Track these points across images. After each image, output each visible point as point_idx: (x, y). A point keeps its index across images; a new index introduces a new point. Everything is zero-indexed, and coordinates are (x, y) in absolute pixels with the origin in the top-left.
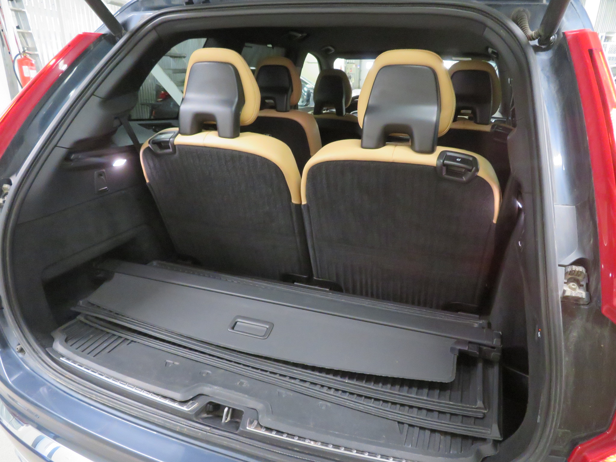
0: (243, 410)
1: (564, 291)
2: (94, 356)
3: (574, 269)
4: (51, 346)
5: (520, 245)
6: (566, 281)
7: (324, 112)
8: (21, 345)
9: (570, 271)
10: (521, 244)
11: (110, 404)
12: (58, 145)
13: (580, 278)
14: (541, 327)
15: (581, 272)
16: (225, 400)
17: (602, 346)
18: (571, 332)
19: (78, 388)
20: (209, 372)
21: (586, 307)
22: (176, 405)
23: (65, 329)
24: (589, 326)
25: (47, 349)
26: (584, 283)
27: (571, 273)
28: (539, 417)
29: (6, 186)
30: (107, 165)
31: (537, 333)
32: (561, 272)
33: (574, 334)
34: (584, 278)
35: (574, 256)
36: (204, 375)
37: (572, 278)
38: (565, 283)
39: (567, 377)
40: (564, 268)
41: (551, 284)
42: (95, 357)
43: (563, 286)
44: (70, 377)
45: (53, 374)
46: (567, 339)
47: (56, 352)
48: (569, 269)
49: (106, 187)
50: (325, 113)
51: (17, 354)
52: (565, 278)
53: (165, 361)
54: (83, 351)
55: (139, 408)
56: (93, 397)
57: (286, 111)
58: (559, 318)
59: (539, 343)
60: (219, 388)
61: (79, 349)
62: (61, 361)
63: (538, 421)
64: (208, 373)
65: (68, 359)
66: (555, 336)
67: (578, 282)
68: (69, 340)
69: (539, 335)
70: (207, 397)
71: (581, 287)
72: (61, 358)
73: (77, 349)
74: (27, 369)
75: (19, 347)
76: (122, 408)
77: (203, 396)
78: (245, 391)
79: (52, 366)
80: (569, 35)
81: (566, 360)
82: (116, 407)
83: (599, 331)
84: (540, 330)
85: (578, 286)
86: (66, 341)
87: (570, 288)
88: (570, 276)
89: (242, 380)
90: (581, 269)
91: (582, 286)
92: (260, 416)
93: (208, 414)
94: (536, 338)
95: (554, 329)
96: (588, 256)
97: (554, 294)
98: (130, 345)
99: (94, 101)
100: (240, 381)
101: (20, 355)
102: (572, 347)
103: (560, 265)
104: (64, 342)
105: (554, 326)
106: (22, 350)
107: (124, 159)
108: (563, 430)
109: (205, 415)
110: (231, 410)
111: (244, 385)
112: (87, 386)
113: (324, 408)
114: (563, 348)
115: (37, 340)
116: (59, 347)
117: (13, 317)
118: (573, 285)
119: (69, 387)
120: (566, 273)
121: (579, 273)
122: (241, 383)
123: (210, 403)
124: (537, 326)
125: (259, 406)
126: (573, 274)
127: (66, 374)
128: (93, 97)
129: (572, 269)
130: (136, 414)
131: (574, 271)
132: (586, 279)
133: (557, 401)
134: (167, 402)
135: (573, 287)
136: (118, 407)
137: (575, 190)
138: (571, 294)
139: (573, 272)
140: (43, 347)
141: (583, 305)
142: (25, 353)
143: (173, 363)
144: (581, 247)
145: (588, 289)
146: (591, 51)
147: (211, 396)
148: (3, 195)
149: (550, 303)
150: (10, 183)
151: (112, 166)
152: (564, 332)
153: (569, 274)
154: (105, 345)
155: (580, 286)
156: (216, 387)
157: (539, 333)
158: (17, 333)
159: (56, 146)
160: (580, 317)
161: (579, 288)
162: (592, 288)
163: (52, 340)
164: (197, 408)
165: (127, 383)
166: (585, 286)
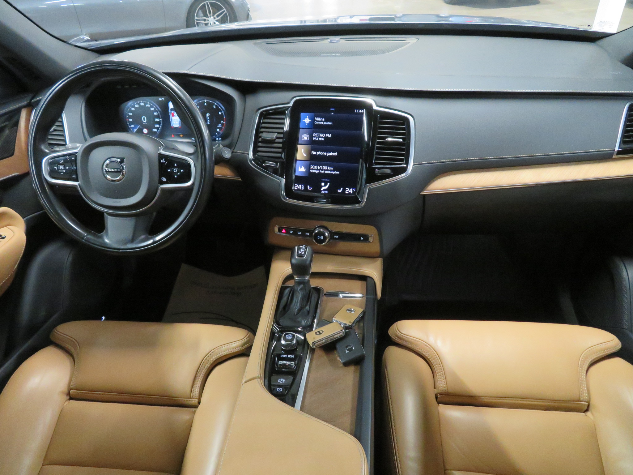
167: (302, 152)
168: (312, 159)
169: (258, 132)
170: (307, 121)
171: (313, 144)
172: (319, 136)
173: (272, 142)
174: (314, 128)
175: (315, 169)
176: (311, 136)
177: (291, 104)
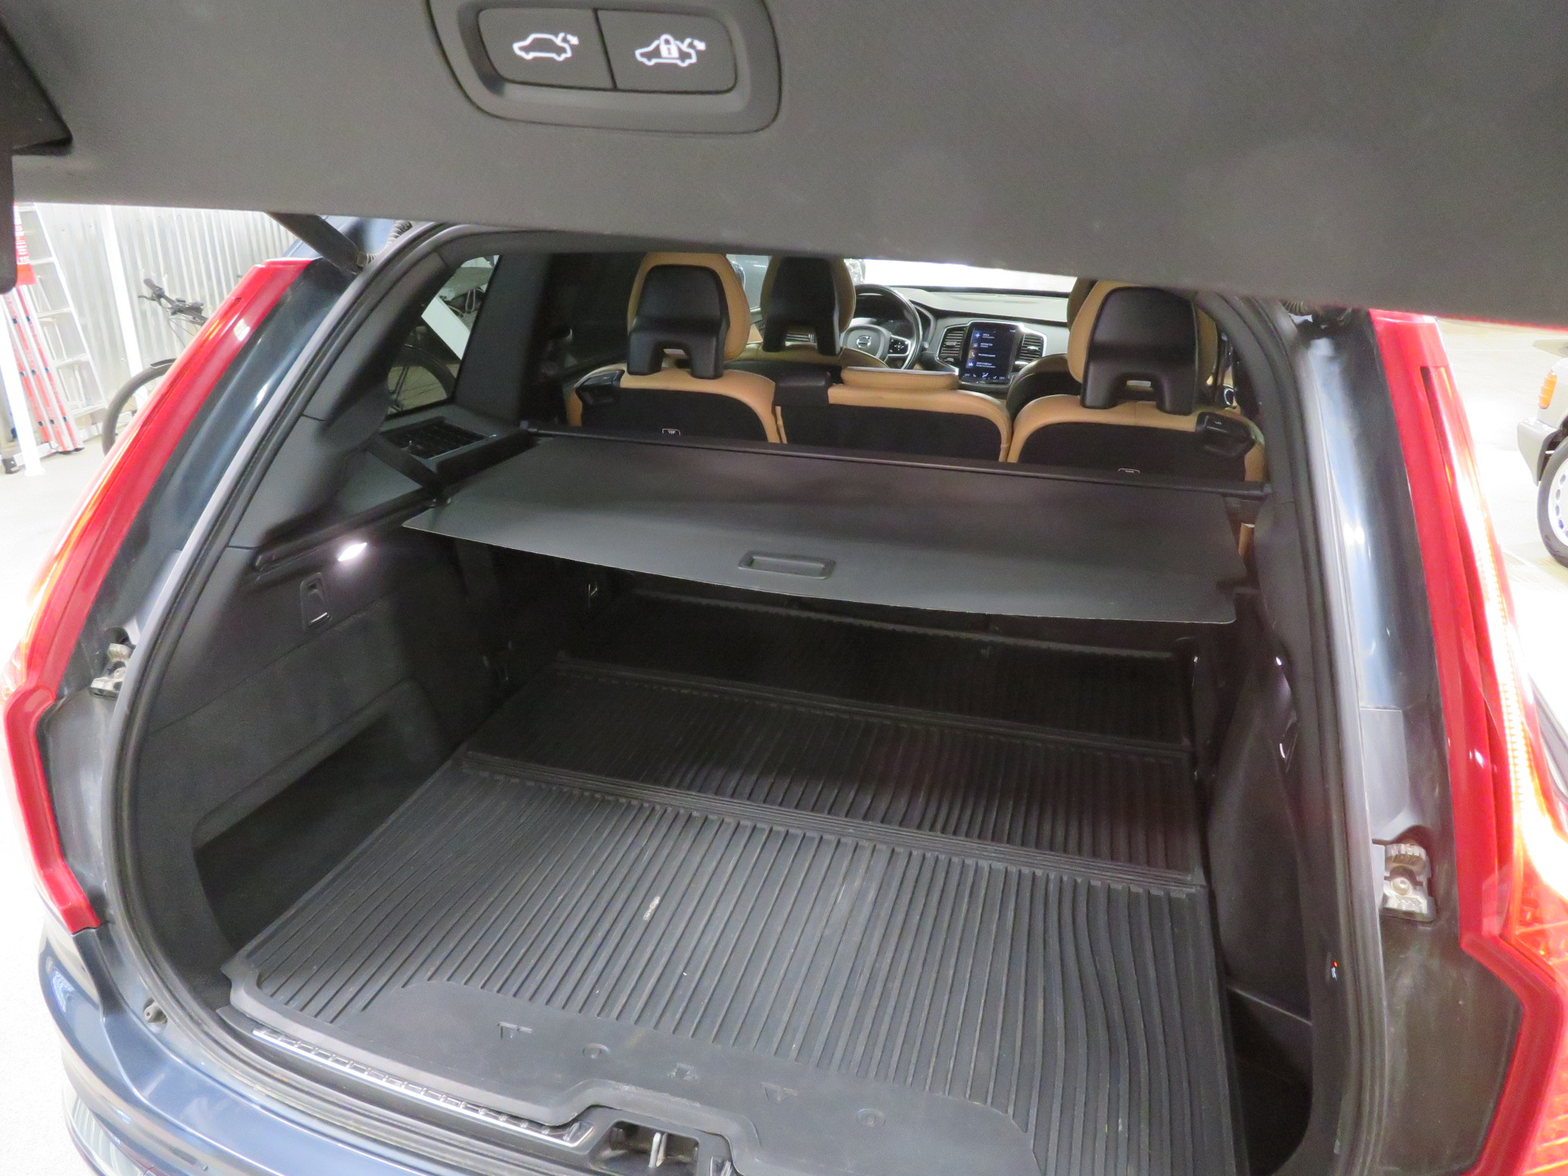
0: (697, 1139)
1: (1385, 899)
2: (332, 1022)
3: (1403, 852)
4: (227, 1002)
5: (1284, 756)
6: (1388, 875)
7: (788, 344)
8: (155, 1004)
9: (1397, 856)
10: (1285, 753)
11: (390, 1140)
12: (230, 544)
13: (1414, 868)
14: (1337, 957)
15: (1419, 858)
16: (651, 1116)
17: (1461, 1003)
18: (1399, 975)
19: (310, 1105)
20: (605, 1048)
21: (1428, 929)
22: (544, 1136)
23: (250, 955)
24: (1435, 964)
25: (218, 1011)
26: (1422, 879)
27: (1399, 858)
28: (1337, 1143)
29: (116, 648)
30: (327, 562)
31: (1328, 971)
32: (1377, 854)
33: (1406, 982)
34: (1424, 867)
35: (1404, 821)
36: (593, 1056)
37: (1401, 869)
38: (1386, 878)
39: (1393, 1068)
40: (1383, 847)
41: (1360, 885)
42: (335, 1021)
43: (1382, 886)
44: (285, 1079)
45: (243, 1072)
46: (1392, 991)
47: (241, 1015)
48: (1394, 851)
49: (326, 614)
50: (792, 348)
51: (146, 1027)
52: (1386, 869)
53: (499, 1025)
54: (302, 1010)
55: (462, 1145)
56: (351, 1126)
57: (717, 375)
58: (1376, 954)
59: (1335, 990)
60: (634, 1088)
61: (294, 1004)
62: (255, 1038)
63: (1336, 1151)
64: (601, 1051)
65: (275, 1032)
66: (1369, 987)
67: (1410, 876)
68: (265, 979)
69: (1334, 975)
70: (612, 1110)
71: (1418, 887)
72: (255, 1032)
73: (287, 1003)
74: (179, 1063)
75: (151, 1009)
76: (423, 1148)
77: (600, 1110)
78: (693, 1093)
79: (237, 1053)
80: (1380, 322)
81: (1390, 1031)
82: (408, 1146)
83: (1454, 974)
84: (1336, 965)
85: (1412, 884)
86: (259, 984)
87: (1397, 888)
88: (1396, 865)
89: (679, 1065)
90: (1415, 851)
91: (1420, 884)
92: (734, 1154)
93: (614, 1148)
94: (1328, 977)
95: (1368, 976)
96: (1429, 823)
97: (1367, 905)
98: (409, 987)
99: (307, 429)
100: (675, 1066)
101: (154, 1027)
102: (1401, 1007)
103: (1376, 842)
104: (256, 988)
105: (1367, 971)
106: (159, 1016)
107: (364, 541)
108: (1385, 1168)
109: (608, 1153)
110: (664, 1137)
111: (688, 1078)
112: (331, 1099)
113: (871, 1123)
114: (1385, 1011)
115: (195, 991)
116: (244, 999)
117: (136, 942)
118: (1402, 882)
119: (287, 1102)
120: (1388, 859)
121: (1414, 860)
122: (681, 1073)
123: (619, 1125)
124: (1329, 955)
125: (731, 1129)
126: (1401, 861)
127: (275, 1072)
128: (302, 419)
129: (1399, 852)
130: (457, 1162)
131: (1404, 855)
132: (1427, 869)
133: (1375, 1115)
134: (522, 1129)
135: (1403, 886)
136: (413, 1146)
137: (1401, 673)
138: (1399, 905)
139: (1402, 857)
140: (210, 1006)
141: (1423, 923)
142: (166, 1021)
143: (518, 1030)
144: (1418, 802)
145: (1431, 891)
146: (1425, 371)
147: (618, 1108)
148: (109, 666)
149: (1358, 923)
150: (123, 639)
151: (334, 562)
152: (1386, 978)
153: (1394, 861)
154: (351, 990)
155: (1416, 883)
156: (626, 1088)
157: (1334, 970)
158: (148, 980)
159: (227, 545)
160: (1417, 947)
161: (1415, 889)
162: (1441, 890)
163: (227, 984)
164: (593, 1138)
165: (422, 1086)
166: (1425, 884)
167: (972, 354)
168: (978, 359)
169: (944, 341)
170: (978, 335)
171: (980, 350)
172: (984, 345)
173: (952, 347)
174: (981, 340)
175: (979, 364)
176: (979, 345)
177: (968, 325)
